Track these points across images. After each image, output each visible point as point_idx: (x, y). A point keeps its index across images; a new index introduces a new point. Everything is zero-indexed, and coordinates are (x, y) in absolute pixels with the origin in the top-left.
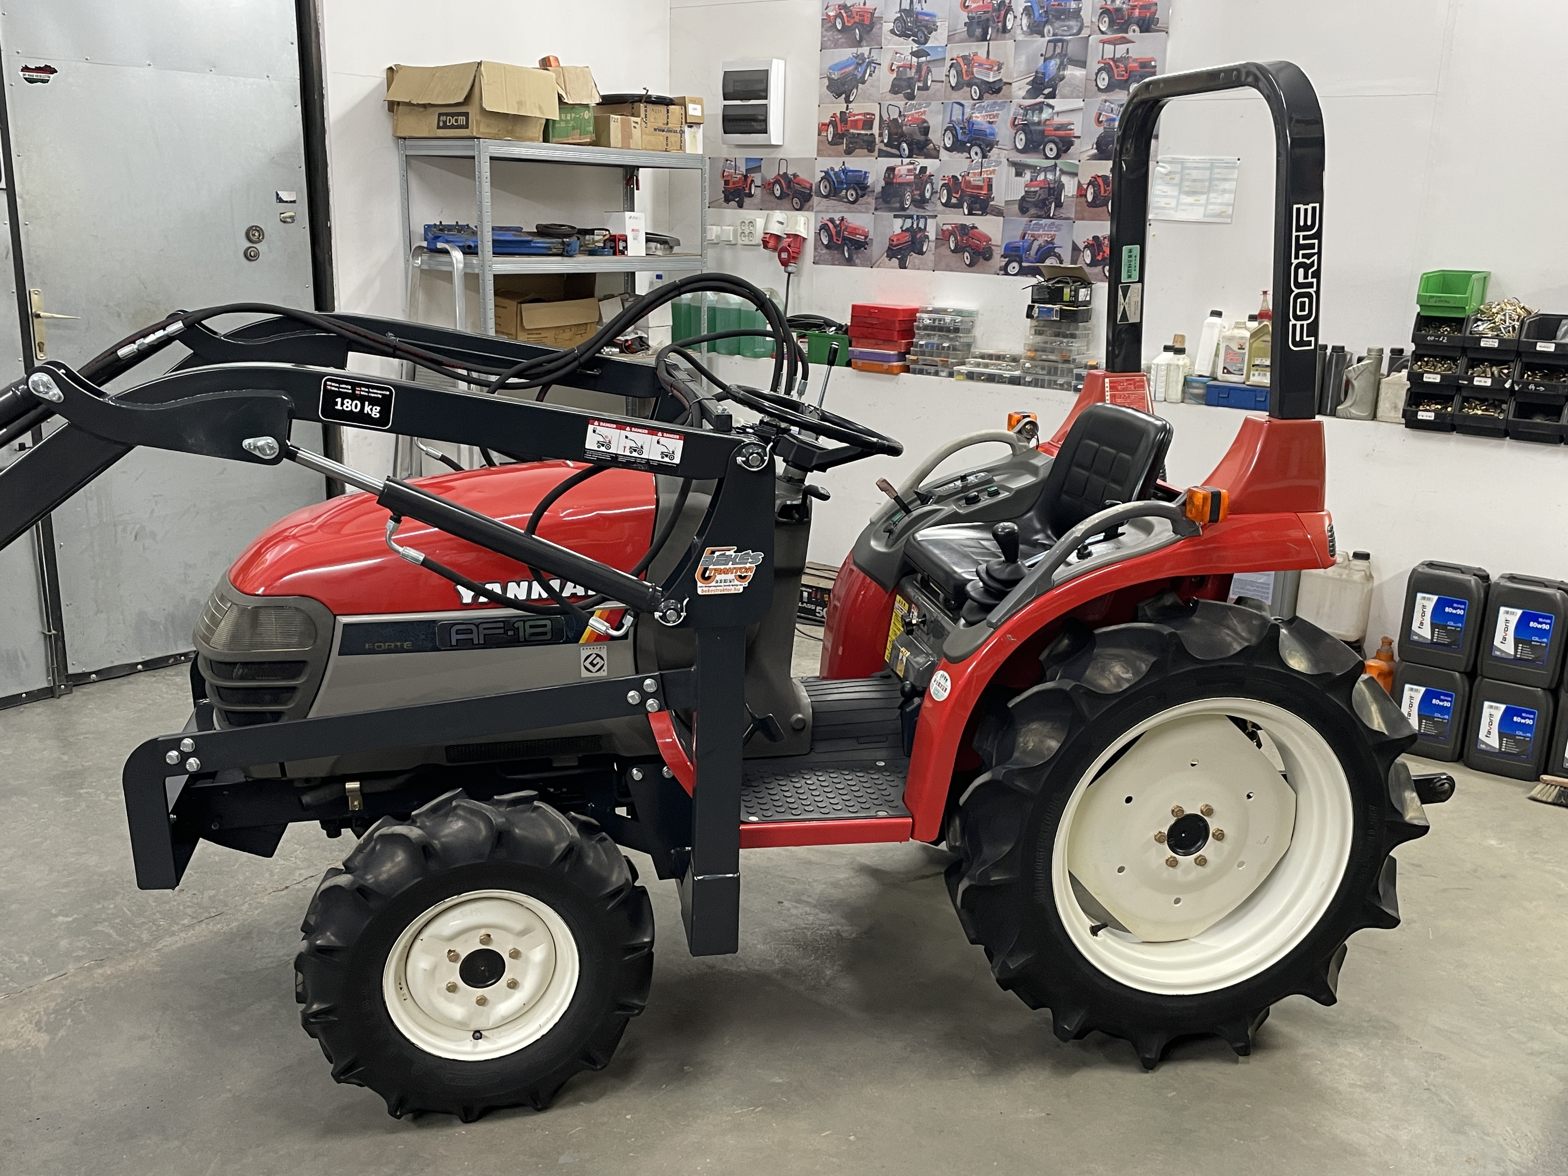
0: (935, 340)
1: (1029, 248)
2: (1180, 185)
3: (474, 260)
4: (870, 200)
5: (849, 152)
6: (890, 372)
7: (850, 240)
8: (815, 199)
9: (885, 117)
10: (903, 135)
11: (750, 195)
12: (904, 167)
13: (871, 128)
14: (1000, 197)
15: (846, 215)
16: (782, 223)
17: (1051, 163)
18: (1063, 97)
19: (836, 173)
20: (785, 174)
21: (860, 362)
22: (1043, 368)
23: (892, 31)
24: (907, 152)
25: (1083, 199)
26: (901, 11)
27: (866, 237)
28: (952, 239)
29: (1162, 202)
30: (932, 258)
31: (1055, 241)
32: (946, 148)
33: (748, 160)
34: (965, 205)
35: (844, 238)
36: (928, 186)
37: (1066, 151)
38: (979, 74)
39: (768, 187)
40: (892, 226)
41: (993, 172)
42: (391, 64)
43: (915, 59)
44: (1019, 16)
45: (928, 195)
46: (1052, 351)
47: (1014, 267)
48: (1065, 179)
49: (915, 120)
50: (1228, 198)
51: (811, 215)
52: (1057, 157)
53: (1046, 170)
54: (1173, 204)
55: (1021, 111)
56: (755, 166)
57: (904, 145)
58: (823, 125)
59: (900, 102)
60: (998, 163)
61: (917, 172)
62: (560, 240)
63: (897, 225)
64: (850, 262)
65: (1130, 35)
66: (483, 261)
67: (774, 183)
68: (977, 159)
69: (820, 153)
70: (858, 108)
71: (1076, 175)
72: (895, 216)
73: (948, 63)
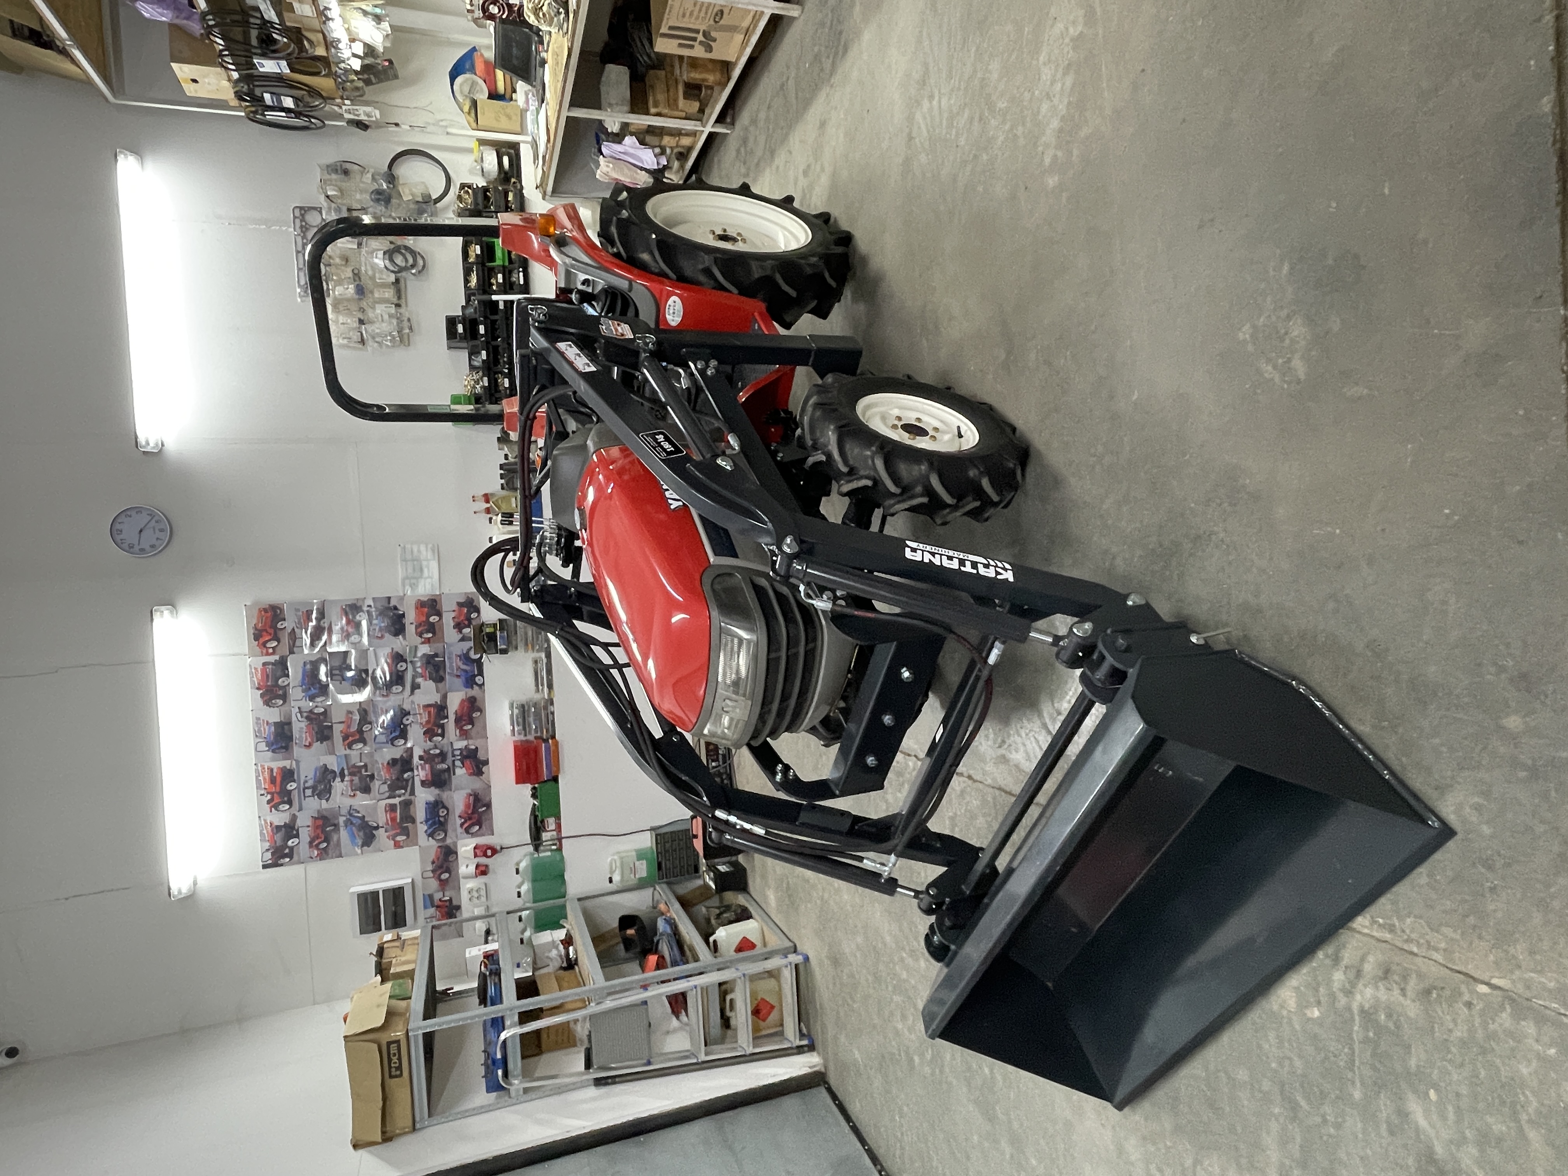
0: (531, 719)
1: (465, 671)
2: (417, 578)
3: (508, 1023)
4: (445, 795)
5: (413, 821)
6: (556, 744)
7: (474, 807)
8: (449, 841)
9: (387, 794)
10: (398, 779)
11: (450, 900)
12: (421, 773)
13: (395, 805)
14: (436, 698)
15: (457, 814)
16: (467, 866)
17: (410, 665)
18: (367, 664)
19: (429, 828)
20: (433, 871)
21: (554, 769)
22: (537, 638)
23: (327, 800)
24: (409, 773)
25: (431, 640)
26: (313, 796)
27: (471, 795)
28: (465, 728)
29: (428, 587)
30: (479, 740)
31: (459, 653)
32: (405, 743)
33: (425, 907)
34: (442, 722)
35: (473, 813)
36: (432, 752)
37: (402, 656)
38: (354, 728)
39: (443, 884)
40: (461, 776)
41: (418, 705)
42: (351, 1148)
43: (347, 778)
44: (315, 704)
45: (438, 751)
46: (526, 634)
47: (478, 680)
48: (419, 654)
49: (388, 771)
50: (423, 548)
51: (460, 843)
52: (405, 661)
53: (414, 668)
54: (429, 580)
55: (378, 692)
56: (429, 900)
57: (406, 776)
58: (395, 845)
59: (376, 785)
60: (413, 702)
61: (422, 762)
62: (488, 978)
63: (460, 772)
64: (489, 805)
65: (326, 625)
66: (507, 1009)
67: (441, 880)
68: (411, 718)
69: (416, 844)
70: (382, 818)
71: (416, 647)
72: (454, 774)
73: (348, 752)
